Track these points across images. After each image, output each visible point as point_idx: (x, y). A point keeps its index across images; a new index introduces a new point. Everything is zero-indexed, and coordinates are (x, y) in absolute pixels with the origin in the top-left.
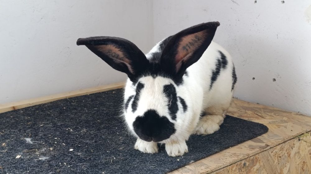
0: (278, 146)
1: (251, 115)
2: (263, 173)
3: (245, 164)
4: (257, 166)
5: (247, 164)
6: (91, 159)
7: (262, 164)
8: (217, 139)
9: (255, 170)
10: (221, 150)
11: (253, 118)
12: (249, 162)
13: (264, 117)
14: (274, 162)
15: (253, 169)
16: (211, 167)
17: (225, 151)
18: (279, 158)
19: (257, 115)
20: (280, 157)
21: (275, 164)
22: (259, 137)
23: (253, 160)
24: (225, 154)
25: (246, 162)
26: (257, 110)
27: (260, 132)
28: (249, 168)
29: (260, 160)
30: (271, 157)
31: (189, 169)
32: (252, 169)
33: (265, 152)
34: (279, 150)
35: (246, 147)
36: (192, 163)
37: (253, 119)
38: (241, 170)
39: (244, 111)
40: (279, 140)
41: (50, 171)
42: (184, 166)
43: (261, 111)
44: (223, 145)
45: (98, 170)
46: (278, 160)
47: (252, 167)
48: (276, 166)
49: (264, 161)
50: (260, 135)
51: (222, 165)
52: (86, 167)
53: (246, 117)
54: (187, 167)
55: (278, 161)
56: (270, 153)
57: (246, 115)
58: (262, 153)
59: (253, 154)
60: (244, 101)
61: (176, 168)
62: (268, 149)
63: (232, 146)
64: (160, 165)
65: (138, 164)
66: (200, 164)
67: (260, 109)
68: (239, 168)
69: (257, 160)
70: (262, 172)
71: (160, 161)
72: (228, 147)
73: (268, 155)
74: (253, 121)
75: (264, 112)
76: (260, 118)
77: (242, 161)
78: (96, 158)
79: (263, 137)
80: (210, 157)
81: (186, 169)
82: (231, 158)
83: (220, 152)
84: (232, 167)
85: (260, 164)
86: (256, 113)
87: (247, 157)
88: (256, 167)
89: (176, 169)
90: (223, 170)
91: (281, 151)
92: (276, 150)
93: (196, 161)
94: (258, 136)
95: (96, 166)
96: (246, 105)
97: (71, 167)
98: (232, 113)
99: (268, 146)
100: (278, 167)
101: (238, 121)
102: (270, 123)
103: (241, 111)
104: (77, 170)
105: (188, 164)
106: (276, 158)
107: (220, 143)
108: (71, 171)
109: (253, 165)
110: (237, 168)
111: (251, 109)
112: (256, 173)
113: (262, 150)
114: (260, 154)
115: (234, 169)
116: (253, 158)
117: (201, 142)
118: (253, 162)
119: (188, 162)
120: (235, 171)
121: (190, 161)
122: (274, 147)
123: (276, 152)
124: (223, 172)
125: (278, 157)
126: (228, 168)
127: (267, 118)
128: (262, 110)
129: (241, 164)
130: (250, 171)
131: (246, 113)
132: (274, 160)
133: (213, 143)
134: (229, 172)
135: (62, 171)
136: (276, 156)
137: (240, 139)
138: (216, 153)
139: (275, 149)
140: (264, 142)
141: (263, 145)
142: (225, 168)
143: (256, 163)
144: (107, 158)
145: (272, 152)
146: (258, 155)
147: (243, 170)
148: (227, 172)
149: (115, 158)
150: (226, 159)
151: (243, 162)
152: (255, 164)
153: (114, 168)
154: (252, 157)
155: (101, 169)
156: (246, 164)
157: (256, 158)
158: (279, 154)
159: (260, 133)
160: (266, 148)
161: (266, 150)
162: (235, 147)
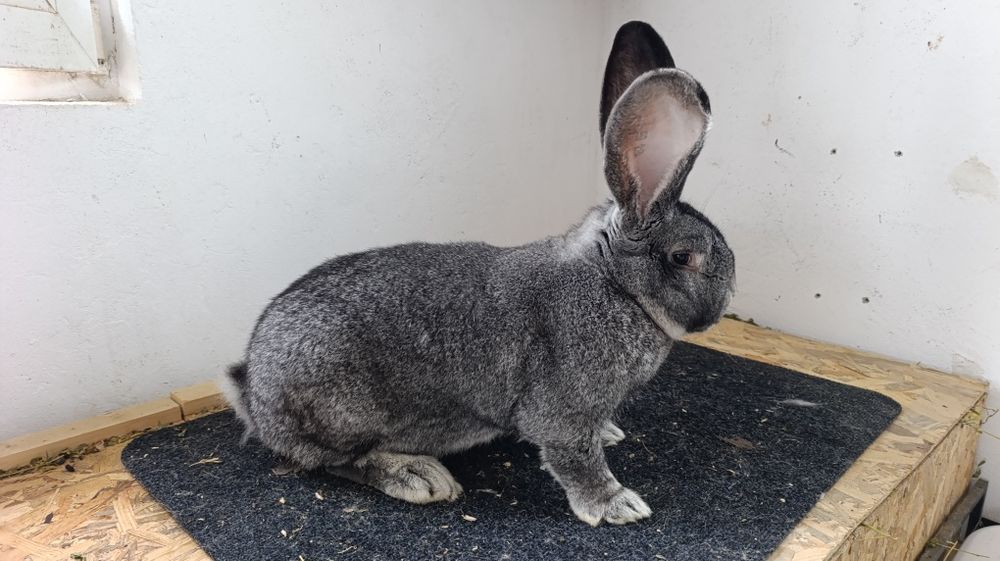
1: (837, 369)
4: (917, 489)
5: (909, 487)
16: (862, 501)
19: (848, 370)
27: (893, 413)
31: (824, 511)
33: (929, 458)
35: (890, 447)
40: (940, 431)
58: (926, 461)
60: (798, 337)
62: (932, 451)
69: (918, 477)
79: (901, 421)
86: (842, 364)
88: (915, 492)
92: (938, 453)
99: (930, 444)
109: (913, 487)
114: (924, 463)
118: (915, 481)
140: (916, 436)
145: (934, 458)
146: (921, 466)
159: (895, 415)
160: (930, 449)
161: (929, 455)
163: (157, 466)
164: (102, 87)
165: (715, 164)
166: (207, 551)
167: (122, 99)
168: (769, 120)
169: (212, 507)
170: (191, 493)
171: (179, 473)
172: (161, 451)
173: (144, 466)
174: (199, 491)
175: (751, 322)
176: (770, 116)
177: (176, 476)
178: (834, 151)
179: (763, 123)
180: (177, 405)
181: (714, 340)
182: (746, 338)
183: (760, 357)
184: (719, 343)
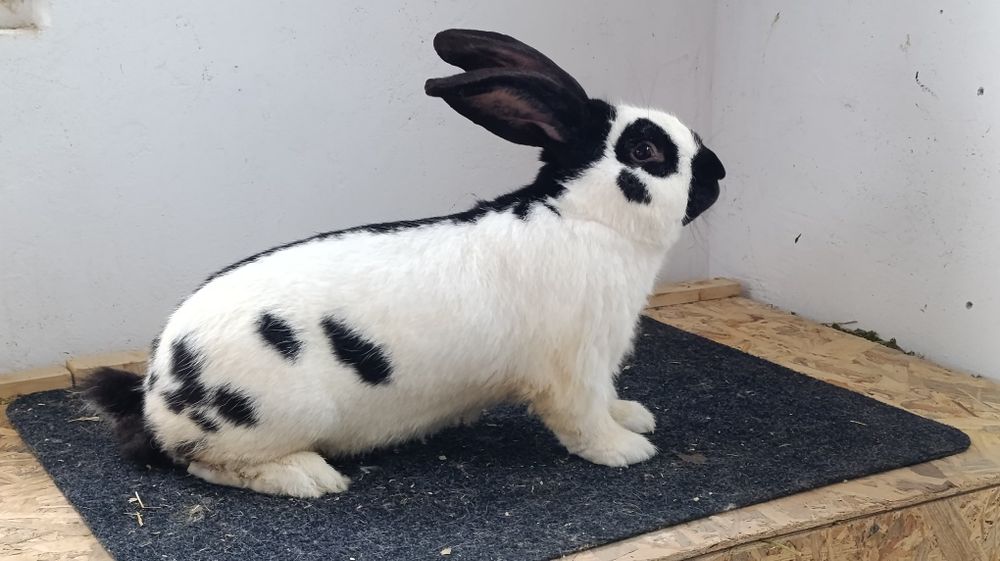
0: (981, 492)
1: (940, 405)
2: (933, 558)
3: (875, 529)
4: (914, 538)
5: (883, 529)
6: (484, 482)
7: (929, 534)
8: (816, 457)
9: (907, 548)
10: (818, 485)
11: (944, 412)
12: (888, 525)
13: (975, 413)
14: (969, 533)
15: (902, 545)
16: (774, 522)
17: (828, 488)
18: (986, 525)
19: (957, 407)
20: (991, 523)
21: (972, 539)
22: (937, 463)
23: (900, 520)
24: (826, 495)
25: (879, 525)
26: (966, 393)
27: (942, 450)
28: (889, 541)
29: (923, 524)
30: (960, 519)
31: (716, 524)
32: (898, 545)
33: (940, 503)
34: (987, 502)
35: (888, 484)
36: (731, 510)
37: (942, 415)
38: (864, 544)
39: (926, 391)
40: (987, 476)
41: (387, 502)
42: (707, 515)
43: (975, 395)
44: (827, 474)
45: (495, 508)
46: (983, 528)
47: (898, 539)
48: (975, 545)
49: (936, 527)
50: (939, 458)
51: (807, 522)
52: (470, 498)
53: (926, 408)
54: (716, 518)
55: (983, 533)
56: (957, 506)
57: (927, 403)
58: (931, 505)
59: (904, 504)
60: (938, 366)
61: (684, 517)
62: (952, 496)
63: (851, 478)
64: (648, 509)
65: (595, 501)
66: (748, 515)
67: (974, 391)
68: (857, 537)
69: (914, 523)
70: (930, 556)
71: (650, 499)
72: (838, 481)
73: (950, 511)
74: (938, 420)
75: (984, 399)
76: (964, 413)
77: (868, 519)
78: (497, 480)
79: (948, 462)
80: (784, 499)
81: (709, 523)
82: (838, 507)
83: (815, 491)
84: (835, 531)
85: (923, 533)
86: (957, 400)
87: (883, 508)
88: (909, 542)
89: (685, 521)
90: (808, 537)
91: (994, 507)
92: (974, 503)
93: (741, 507)
94: (933, 459)
95: (492, 498)
96: (939, 377)
97: (434, 495)
98: (889, 396)
99: (951, 486)
100: (981, 549)
101: (895, 415)
102: (985, 429)
103: (917, 392)
104: (447, 503)
105: (720, 512)
106: (977, 523)
107: (821, 469)
108: (434, 504)
109: (900, 533)
110: (851, 536)
111: (950, 389)
112: (911, 555)
113: (931, 496)
114: (924, 506)
115: (841, 536)
116: (902, 515)
117: (772, 462)
118: (901, 525)
119: (720, 506)
120: (843, 542)
121: (725, 504)
122: (971, 494)
123: (976, 507)
124: (809, 541)
125: (981, 521)
126: (823, 532)
127: (984, 415)
128: (979, 394)
129: (863, 526)
130: (890, 549)
131: (930, 397)
132: (971, 529)
133: (802, 466)
134: (825, 541)
135: (414, 503)
136: (978, 517)
137: (879, 461)
138: (803, 490)
139: (973, 498)
140: (944, 477)
141: (940, 482)
142: (814, 532)
143: (911, 530)
144: (524, 481)
145: (963, 507)
146: (916, 508)
147: (869, 543)
148: (821, 542)
149: (542, 483)
150: (824, 508)
151: (870, 523)
152: (907, 532)
153: (536, 507)
154: (899, 513)
155: (503, 504)
156: (878, 528)
157: (911, 516)
158: (987, 515)
159: (941, 452)
160: (943, 491)
161: (942, 498)
162: (860, 481)
163: (36, 419)
164: (13, 12)
165: (849, 106)
166: (56, 483)
167: (34, 27)
168: (908, 43)
169: (76, 453)
170: (60, 441)
171: (55, 425)
172: (47, 407)
173: (25, 417)
174: (69, 441)
175: (892, 344)
176: (908, 36)
177: (52, 428)
178: (982, 91)
179: (901, 46)
180: (69, 373)
181: (803, 361)
182: (855, 362)
183: (845, 384)
184: (806, 365)
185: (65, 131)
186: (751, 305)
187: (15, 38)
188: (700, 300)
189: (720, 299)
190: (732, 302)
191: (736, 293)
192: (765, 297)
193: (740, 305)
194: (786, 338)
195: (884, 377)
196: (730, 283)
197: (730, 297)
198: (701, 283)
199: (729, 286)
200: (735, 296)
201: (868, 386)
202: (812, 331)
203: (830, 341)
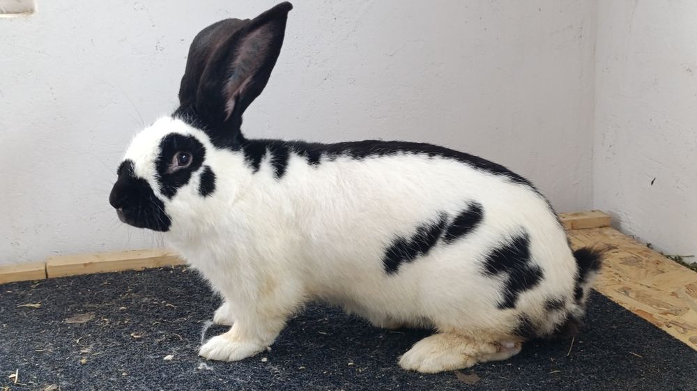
167: (31, 12)
172: (11, 294)
174: (7, 322)
180: (44, 268)
181: (626, 291)
182: (673, 294)
183: (651, 315)
184: (627, 294)
185: (51, 88)
186: (614, 236)
187: (11, 20)
188: (573, 228)
189: (591, 229)
190: (600, 232)
191: (606, 224)
192: (630, 228)
193: (605, 235)
194: (627, 268)
195: (691, 311)
196: (602, 216)
197: (601, 227)
198: (576, 215)
199: (599, 218)
200: (605, 226)
201: (671, 318)
202: (653, 263)
203: (663, 272)
